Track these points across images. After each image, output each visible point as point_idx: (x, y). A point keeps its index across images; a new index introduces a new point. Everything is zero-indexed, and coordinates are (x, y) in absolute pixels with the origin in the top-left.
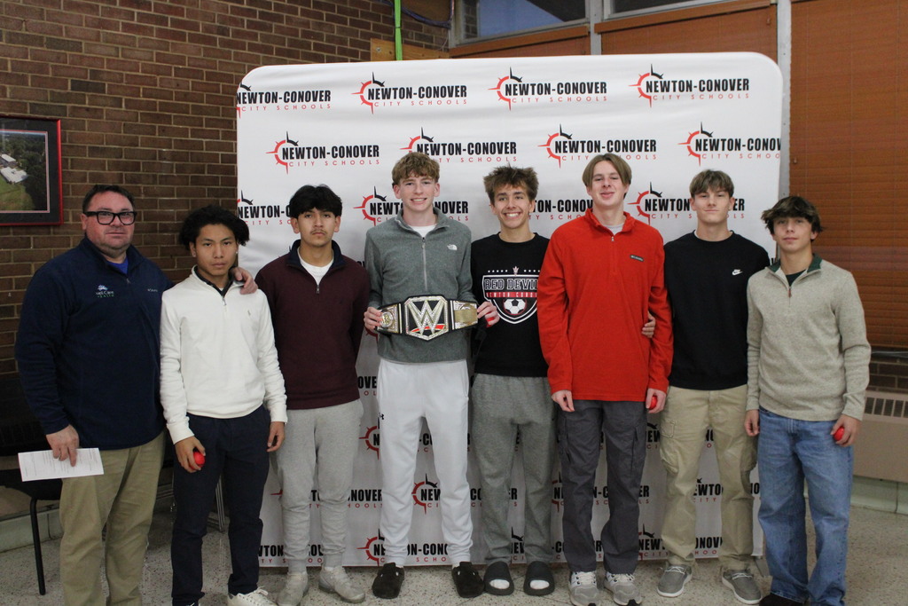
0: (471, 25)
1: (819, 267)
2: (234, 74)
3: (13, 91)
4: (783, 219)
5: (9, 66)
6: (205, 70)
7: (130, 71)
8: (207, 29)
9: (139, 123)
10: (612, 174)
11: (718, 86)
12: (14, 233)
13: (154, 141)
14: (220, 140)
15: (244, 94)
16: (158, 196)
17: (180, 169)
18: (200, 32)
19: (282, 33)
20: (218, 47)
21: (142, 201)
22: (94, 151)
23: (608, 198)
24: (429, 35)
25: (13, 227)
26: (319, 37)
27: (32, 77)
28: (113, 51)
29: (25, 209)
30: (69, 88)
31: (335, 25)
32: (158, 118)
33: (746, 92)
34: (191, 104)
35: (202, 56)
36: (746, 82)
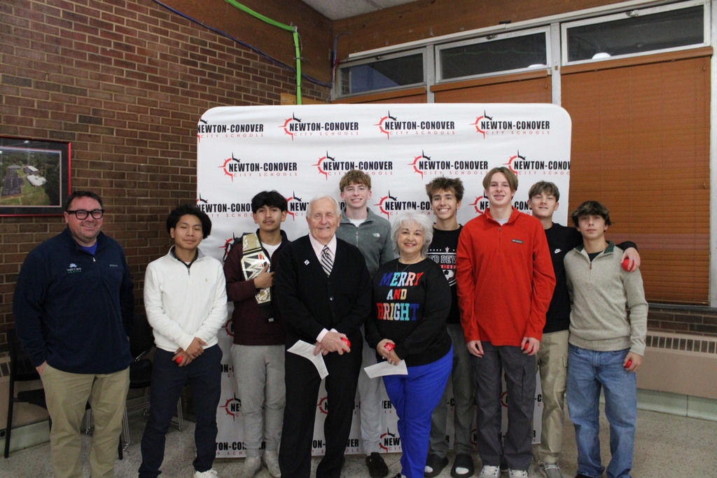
0: (345, 86)
1: (612, 251)
2: (190, 114)
3: (37, 122)
4: (586, 217)
5: (36, 104)
6: (171, 111)
7: (120, 110)
8: (173, 83)
9: (125, 146)
10: (504, 182)
11: (529, 125)
12: (36, 222)
13: (135, 158)
14: (180, 159)
15: (203, 126)
16: (137, 196)
17: (152, 178)
18: (169, 85)
19: (222, 87)
20: (180, 95)
21: (126, 199)
22: (93, 164)
23: (500, 200)
24: (319, 91)
25: (36, 217)
26: (246, 90)
27: (52, 112)
28: (108, 97)
29: (44, 205)
30: (78, 120)
31: (258, 83)
32: (138, 143)
33: (547, 130)
34: (161, 133)
35: (169, 101)
36: (548, 123)
